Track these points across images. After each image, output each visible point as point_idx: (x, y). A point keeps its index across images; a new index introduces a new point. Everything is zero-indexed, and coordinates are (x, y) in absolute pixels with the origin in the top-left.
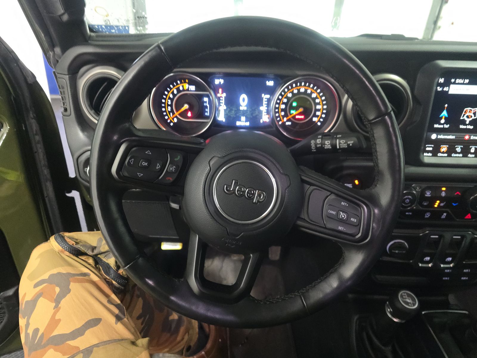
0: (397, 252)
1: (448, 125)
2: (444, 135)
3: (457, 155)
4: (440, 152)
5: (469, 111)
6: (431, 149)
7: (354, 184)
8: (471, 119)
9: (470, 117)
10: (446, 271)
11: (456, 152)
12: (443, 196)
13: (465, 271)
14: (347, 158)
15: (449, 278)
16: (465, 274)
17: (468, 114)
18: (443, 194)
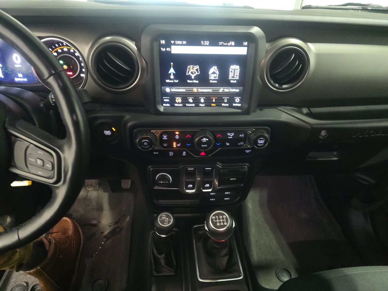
0: (161, 182)
1: (178, 81)
2: (176, 89)
3: (191, 105)
4: (176, 103)
5: (192, 68)
6: (168, 100)
7: (112, 131)
8: (195, 75)
9: (194, 73)
10: (211, 194)
11: (189, 103)
12: (177, 138)
13: (226, 193)
14: (102, 109)
15: (214, 200)
16: (227, 196)
17: (191, 70)
18: (177, 137)
